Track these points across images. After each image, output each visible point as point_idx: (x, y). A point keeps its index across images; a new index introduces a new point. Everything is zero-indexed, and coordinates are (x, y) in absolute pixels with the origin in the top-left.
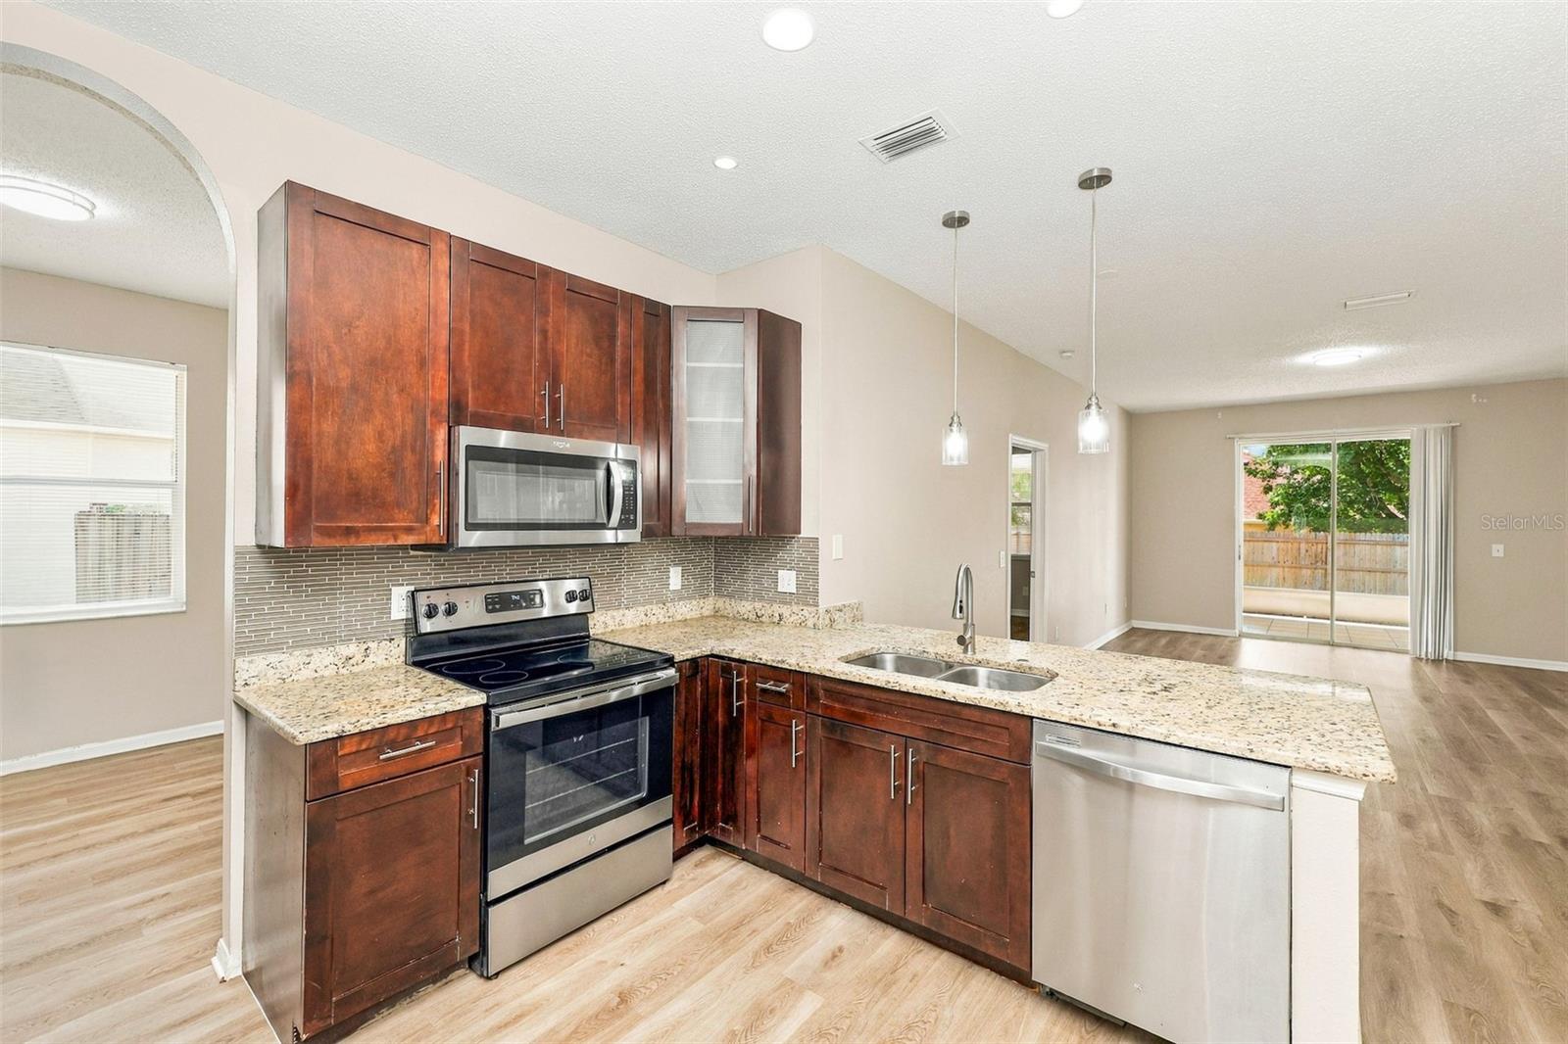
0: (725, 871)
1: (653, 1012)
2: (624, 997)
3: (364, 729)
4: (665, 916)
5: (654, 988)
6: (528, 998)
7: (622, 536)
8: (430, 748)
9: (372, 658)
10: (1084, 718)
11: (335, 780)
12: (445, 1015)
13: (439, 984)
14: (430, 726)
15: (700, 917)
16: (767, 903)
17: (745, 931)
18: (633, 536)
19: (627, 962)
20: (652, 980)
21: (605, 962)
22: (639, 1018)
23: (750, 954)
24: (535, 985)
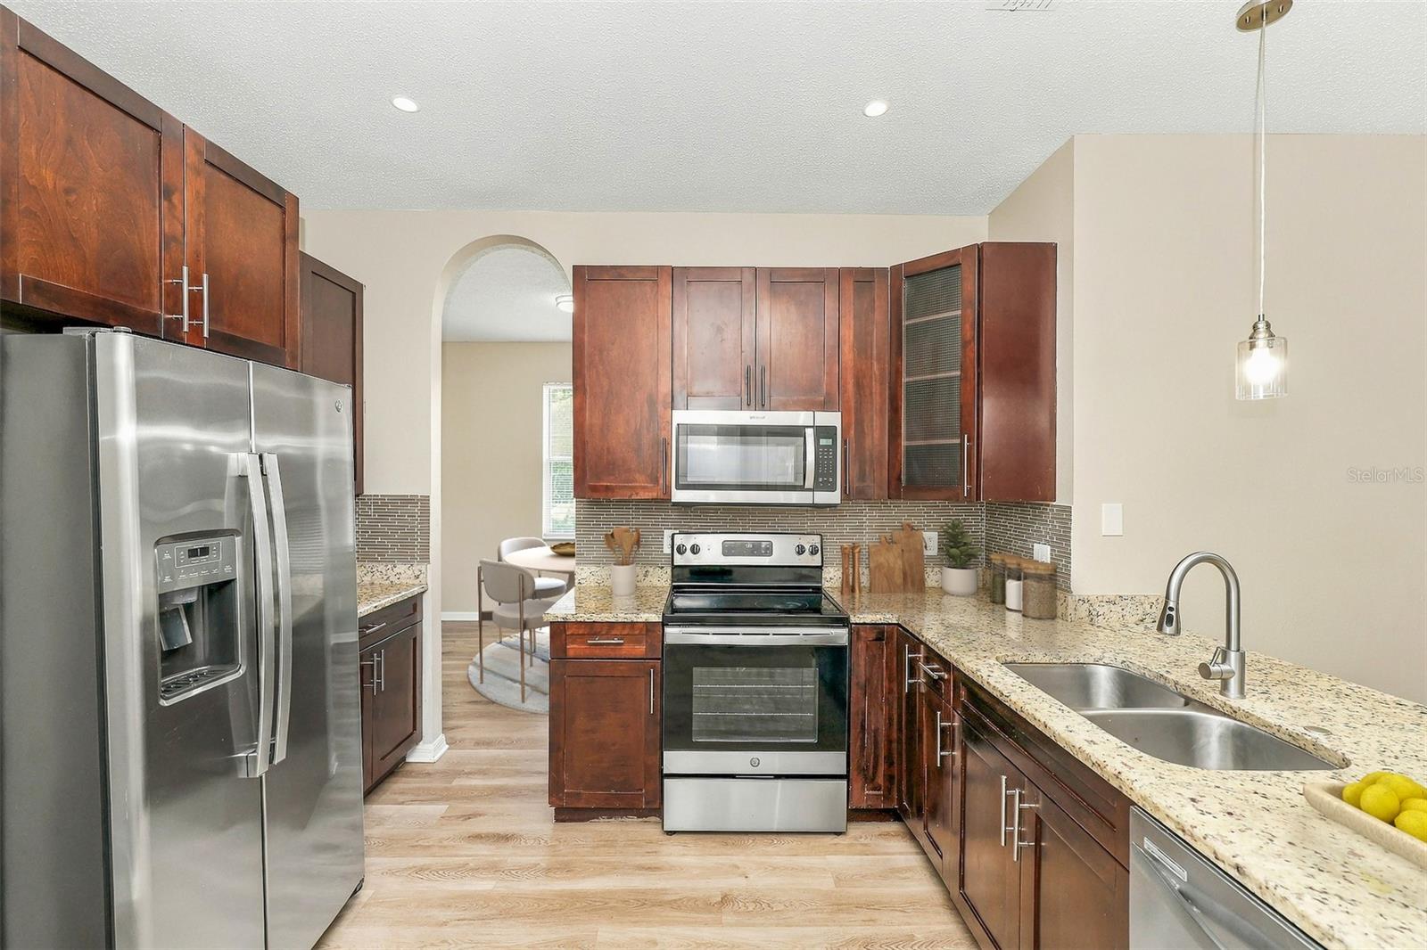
0: (901, 854)
1: (731, 925)
2: (725, 900)
3: (579, 620)
4: (815, 861)
5: (751, 909)
6: (674, 860)
7: (822, 497)
8: (621, 644)
9: (649, 578)
10: (1197, 832)
11: (565, 651)
12: (629, 840)
13: (641, 820)
14: (624, 629)
15: (838, 880)
16: (910, 905)
17: (864, 914)
18: (834, 497)
19: (751, 876)
20: (754, 902)
21: (738, 868)
22: (721, 924)
23: (847, 937)
24: (684, 855)
